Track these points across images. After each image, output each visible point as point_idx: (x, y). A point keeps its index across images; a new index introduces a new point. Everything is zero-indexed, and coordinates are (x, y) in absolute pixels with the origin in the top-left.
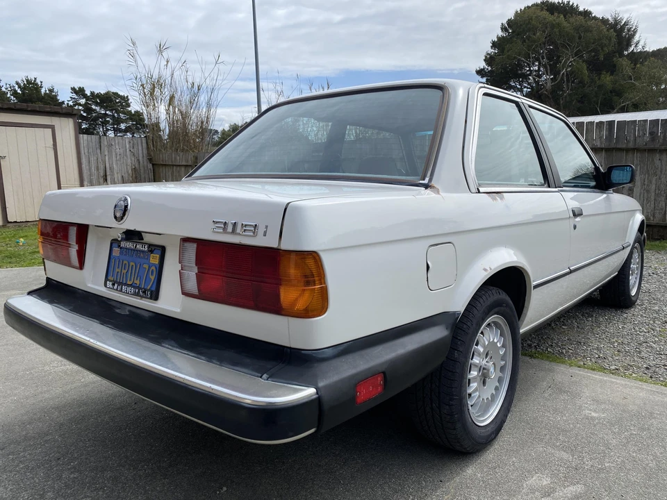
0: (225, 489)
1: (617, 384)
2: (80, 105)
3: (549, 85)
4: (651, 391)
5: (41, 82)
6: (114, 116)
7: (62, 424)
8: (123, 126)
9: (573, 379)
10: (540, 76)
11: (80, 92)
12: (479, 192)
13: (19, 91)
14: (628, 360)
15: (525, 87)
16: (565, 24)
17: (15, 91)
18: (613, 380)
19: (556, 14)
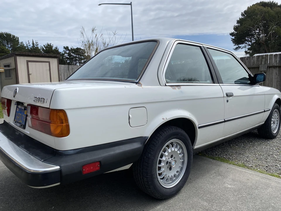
0: (53, 207)
1: (248, 173)
2: (66, 53)
3: (264, 38)
4: (263, 177)
5: (53, 45)
6: (79, 57)
7: (8, 178)
8: (83, 61)
9: (228, 170)
10: (260, 35)
11: (66, 48)
12: (166, 85)
13: (45, 49)
14: (260, 163)
15: (253, 40)
16: (271, 11)
17: (43, 48)
18: (246, 171)
19: (266, 7)
